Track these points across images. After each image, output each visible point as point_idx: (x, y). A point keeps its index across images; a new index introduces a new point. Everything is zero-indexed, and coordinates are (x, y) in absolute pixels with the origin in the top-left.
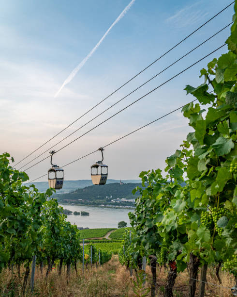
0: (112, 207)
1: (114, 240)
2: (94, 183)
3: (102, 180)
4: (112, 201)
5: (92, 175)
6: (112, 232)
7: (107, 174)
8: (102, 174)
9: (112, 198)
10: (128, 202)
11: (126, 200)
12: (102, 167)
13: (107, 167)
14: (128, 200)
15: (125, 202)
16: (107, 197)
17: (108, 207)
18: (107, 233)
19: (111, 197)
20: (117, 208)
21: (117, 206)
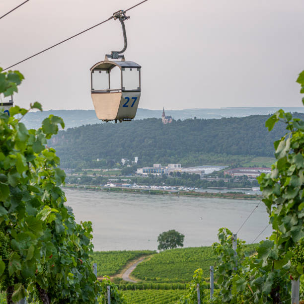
0: (138, 191)
1: (148, 284)
2: (101, 116)
3: (124, 106)
4: (140, 171)
5: (93, 92)
6: (141, 260)
7: (139, 90)
8: (123, 91)
9: (140, 165)
10: (186, 175)
11: (182, 170)
12: (123, 68)
13: (139, 68)
14: (186, 170)
15: (178, 174)
16: (123, 161)
17: (126, 191)
18: (125, 266)
19: (136, 159)
20: (153, 193)
21: (154, 188)
